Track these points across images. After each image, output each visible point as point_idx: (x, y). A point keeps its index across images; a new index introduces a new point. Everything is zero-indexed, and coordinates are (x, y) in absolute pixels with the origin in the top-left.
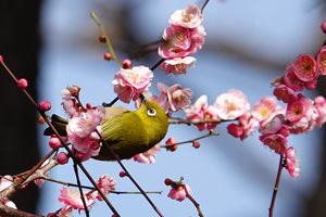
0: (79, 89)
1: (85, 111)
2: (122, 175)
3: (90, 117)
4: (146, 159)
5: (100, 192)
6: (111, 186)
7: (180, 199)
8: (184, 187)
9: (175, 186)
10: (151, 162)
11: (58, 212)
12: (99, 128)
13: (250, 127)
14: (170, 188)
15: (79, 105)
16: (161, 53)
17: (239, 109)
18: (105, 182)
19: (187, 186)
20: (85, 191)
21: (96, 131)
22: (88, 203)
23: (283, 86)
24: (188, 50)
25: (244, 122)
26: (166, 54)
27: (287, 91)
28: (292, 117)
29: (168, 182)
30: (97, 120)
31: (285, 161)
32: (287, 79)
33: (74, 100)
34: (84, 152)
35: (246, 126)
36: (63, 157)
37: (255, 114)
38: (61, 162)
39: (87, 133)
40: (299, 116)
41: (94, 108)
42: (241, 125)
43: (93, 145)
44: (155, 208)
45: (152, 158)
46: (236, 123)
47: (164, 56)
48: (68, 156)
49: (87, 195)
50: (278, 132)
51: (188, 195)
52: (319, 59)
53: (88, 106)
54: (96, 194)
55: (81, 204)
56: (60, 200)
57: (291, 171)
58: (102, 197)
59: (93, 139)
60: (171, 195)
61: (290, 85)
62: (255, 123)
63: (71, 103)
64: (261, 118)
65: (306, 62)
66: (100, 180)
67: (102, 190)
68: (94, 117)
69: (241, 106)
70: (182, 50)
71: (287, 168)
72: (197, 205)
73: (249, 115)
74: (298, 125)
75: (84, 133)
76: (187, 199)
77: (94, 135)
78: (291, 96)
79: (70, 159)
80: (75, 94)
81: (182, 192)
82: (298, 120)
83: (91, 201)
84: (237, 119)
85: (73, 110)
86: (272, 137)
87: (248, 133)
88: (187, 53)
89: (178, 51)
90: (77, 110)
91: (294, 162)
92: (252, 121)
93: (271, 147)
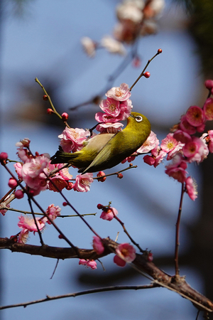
0: (29, 142)
1: (34, 158)
2: (64, 204)
3: (39, 162)
4: (83, 189)
5: (48, 218)
6: (57, 213)
7: (110, 219)
8: (112, 210)
9: (105, 210)
10: (87, 191)
11: (18, 235)
12: (45, 170)
13: (160, 158)
14: (101, 211)
15: (30, 153)
16: (97, 118)
17: (151, 145)
18: (52, 210)
19: (114, 209)
20: (38, 218)
21: (43, 172)
22: (40, 226)
23: (179, 131)
24: (117, 118)
25: (156, 154)
26: (100, 119)
27: (183, 135)
28: (188, 154)
29: (100, 207)
30: (44, 164)
31: (186, 188)
32: (182, 126)
33: (25, 150)
34: (35, 189)
35: (157, 157)
36: (19, 193)
37: (163, 147)
38: (18, 197)
39: (37, 174)
40: (193, 153)
41: (41, 155)
42: (153, 156)
43: (42, 183)
44: (91, 228)
45: (87, 188)
46: (150, 154)
47: (99, 121)
48: (23, 192)
49: (40, 220)
50: (179, 166)
51: (115, 217)
52: (205, 108)
53: (37, 154)
54: (46, 219)
55: (35, 227)
56: (19, 225)
57: (190, 195)
58: (50, 221)
59: (42, 179)
60: (103, 216)
61: (185, 130)
62: (164, 154)
63: (23, 152)
64: (168, 150)
65: (195, 111)
66: (49, 208)
67: (51, 216)
68: (41, 161)
69: (152, 142)
70: (112, 117)
71: (187, 192)
72: (122, 224)
73: (159, 148)
74: (193, 159)
75: (34, 174)
76: (114, 219)
77: (42, 175)
78: (186, 138)
79: (25, 195)
80: (26, 145)
81: (111, 214)
82: (193, 156)
83: (43, 225)
84: (150, 152)
85: (25, 157)
86: (174, 170)
87: (159, 162)
88: (117, 120)
89: (109, 117)
90: (29, 157)
91: (192, 187)
92: (162, 152)
93: (175, 178)
